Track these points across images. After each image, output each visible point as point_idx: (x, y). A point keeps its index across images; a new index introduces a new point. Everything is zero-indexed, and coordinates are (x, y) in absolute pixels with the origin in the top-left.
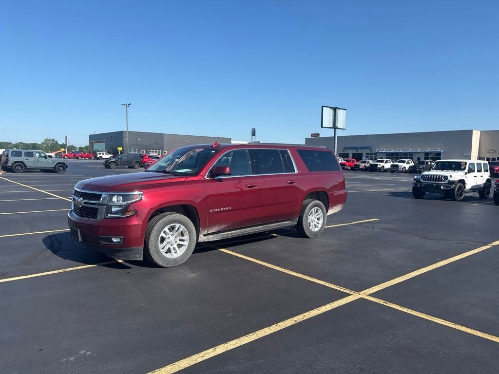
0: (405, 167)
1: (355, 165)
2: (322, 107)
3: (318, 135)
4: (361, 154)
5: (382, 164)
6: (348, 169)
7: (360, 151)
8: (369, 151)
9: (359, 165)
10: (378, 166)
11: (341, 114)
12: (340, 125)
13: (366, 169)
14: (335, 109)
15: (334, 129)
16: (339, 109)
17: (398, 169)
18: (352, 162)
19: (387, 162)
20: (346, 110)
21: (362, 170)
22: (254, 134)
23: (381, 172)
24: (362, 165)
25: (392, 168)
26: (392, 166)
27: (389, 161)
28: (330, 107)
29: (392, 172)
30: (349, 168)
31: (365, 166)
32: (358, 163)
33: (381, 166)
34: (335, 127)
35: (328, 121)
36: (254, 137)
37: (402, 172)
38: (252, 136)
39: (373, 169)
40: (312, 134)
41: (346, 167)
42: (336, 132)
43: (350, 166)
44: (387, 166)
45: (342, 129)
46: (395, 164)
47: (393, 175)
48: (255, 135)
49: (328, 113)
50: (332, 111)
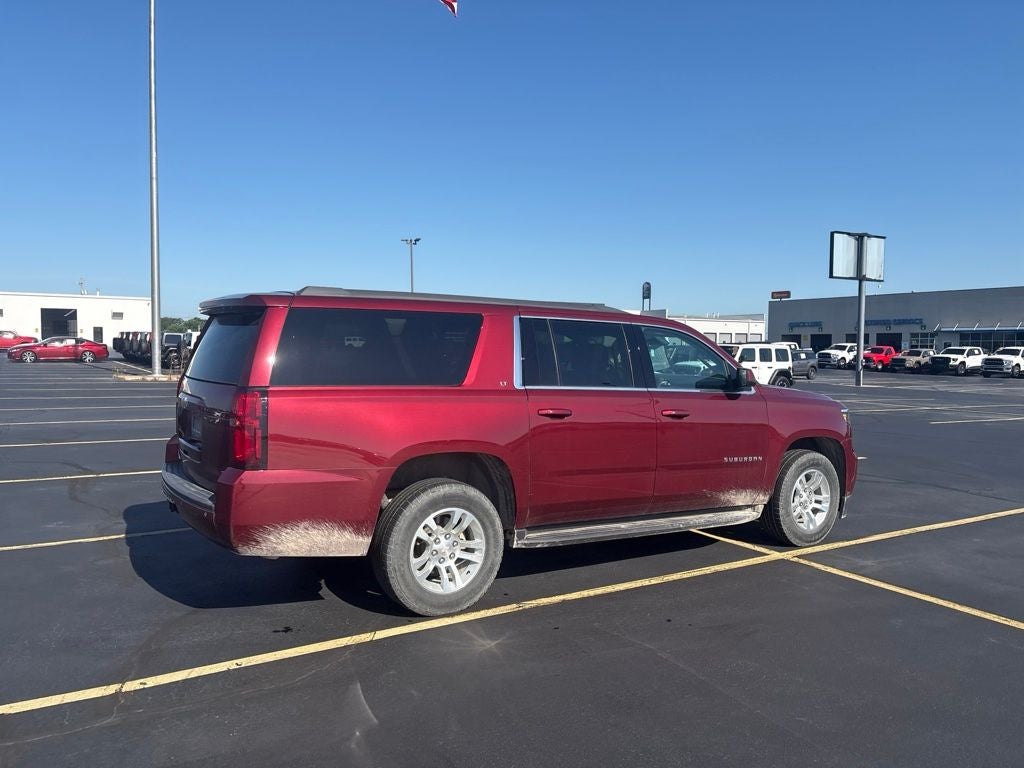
0: (1018, 365)
1: (894, 360)
2: (832, 234)
3: (788, 294)
4: (899, 336)
5: (961, 358)
6: (877, 370)
7: (895, 330)
8: (917, 329)
9: (904, 360)
10: (952, 363)
11: (873, 247)
12: (871, 270)
13: (920, 370)
14: (860, 238)
15: (857, 282)
16: (869, 236)
17: (1002, 369)
18: (886, 354)
19: (972, 353)
20: (884, 238)
21: (912, 371)
22: (647, 293)
23: (957, 375)
24: (911, 361)
25: (986, 366)
26: (986, 362)
27: (976, 352)
28: (849, 234)
29: (986, 374)
30: (880, 367)
31: (918, 362)
32: (900, 356)
33: (957, 363)
34: (860, 277)
35: (844, 264)
36: (647, 300)
37: (1012, 376)
38: (644, 298)
39: (939, 368)
40: (773, 293)
41: (872, 365)
42: (863, 288)
43: (881, 361)
44: (975, 361)
45: (875, 280)
46: (992, 357)
47: (989, 382)
48: (649, 297)
49: (844, 247)
50: (852, 242)
